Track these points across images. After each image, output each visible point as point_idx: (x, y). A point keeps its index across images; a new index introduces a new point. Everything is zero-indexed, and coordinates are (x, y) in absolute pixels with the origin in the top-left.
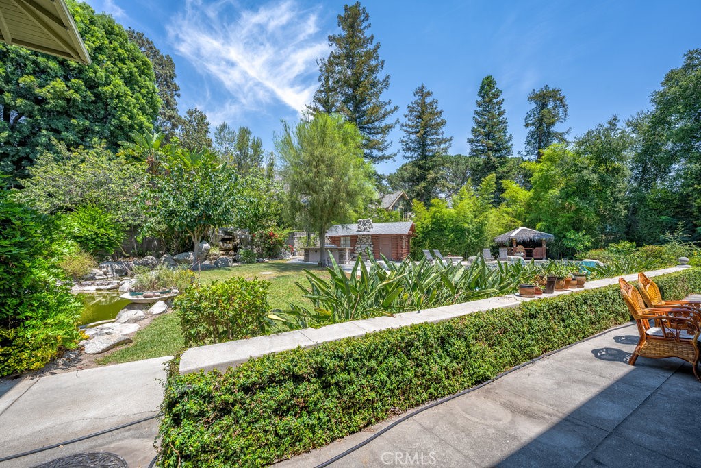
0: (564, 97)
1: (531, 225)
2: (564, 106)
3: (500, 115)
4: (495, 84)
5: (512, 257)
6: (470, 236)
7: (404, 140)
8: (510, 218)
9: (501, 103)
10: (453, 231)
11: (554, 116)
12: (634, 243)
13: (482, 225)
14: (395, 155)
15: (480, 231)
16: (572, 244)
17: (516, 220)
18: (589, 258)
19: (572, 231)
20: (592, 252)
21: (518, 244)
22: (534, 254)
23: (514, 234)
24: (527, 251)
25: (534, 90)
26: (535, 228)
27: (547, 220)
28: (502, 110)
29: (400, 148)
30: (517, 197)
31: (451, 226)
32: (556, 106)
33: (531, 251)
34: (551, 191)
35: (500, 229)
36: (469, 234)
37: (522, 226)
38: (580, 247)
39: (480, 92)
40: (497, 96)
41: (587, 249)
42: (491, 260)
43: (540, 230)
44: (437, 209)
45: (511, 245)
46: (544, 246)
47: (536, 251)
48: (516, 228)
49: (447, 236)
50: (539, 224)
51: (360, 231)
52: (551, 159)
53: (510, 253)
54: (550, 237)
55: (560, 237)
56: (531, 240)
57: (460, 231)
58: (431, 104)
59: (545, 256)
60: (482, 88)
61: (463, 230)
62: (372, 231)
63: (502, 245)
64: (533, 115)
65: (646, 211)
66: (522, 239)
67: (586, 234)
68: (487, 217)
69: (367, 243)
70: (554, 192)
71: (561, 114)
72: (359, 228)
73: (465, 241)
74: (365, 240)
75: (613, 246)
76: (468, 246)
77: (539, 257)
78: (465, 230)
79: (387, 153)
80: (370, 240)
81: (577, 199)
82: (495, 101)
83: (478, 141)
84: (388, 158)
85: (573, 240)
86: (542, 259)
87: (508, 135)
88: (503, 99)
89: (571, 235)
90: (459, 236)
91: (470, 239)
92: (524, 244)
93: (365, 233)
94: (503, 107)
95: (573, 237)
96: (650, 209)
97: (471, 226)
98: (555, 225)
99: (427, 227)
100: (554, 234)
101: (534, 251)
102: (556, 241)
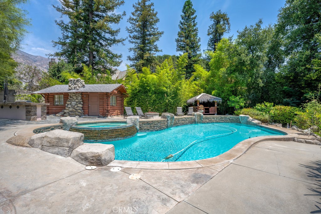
0: (228, 19)
1: (209, 92)
2: (228, 24)
3: (194, 25)
4: (192, 5)
5: (196, 113)
6: (168, 98)
7: (129, 29)
8: (197, 87)
9: (195, 18)
10: (155, 93)
11: (223, 29)
12: (273, 104)
13: (177, 90)
14: (124, 40)
15: (175, 94)
16: (233, 105)
17: (200, 88)
18: (243, 114)
19: (233, 96)
20: (244, 110)
21: (200, 104)
22: (210, 111)
23: (198, 97)
24: (206, 109)
25: (213, 12)
26: (211, 94)
27: (218, 89)
28: (196, 22)
29: (128, 36)
30: (201, 75)
31: (153, 89)
32: (224, 23)
33: (208, 109)
34: (221, 69)
35: (191, 95)
36: (168, 96)
37: (203, 93)
38: (237, 107)
39: (184, 10)
40: (193, 14)
41: (241, 108)
42: (182, 115)
43: (214, 95)
44: (144, 75)
45: (196, 105)
46: (216, 105)
47: (211, 109)
48: (200, 94)
49: (150, 96)
50: (214, 91)
51: (70, 90)
52: (221, 49)
53: (195, 110)
54: (219, 100)
55: (225, 100)
56: (208, 101)
57: (161, 94)
58: (150, 6)
59: (216, 113)
60: (184, 7)
61: (163, 93)
62: (82, 90)
63: (191, 105)
64: (212, 28)
65: (274, 84)
66: (203, 101)
67: (241, 98)
68: (180, 84)
69: (77, 101)
70: (223, 70)
71: (227, 28)
72: (70, 86)
73: (164, 101)
74: (75, 98)
75: (259, 106)
76: (167, 105)
77: (212, 113)
78: (165, 93)
79: (117, 38)
80: (80, 98)
81: (237, 74)
82: (192, 17)
83: (181, 41)
84: (119, 41)
85: (233, 102)
86: (214, 115)
87: (198, 38)
88: (196, 16)
89: (232, 98)
90: (160, 97)
91: (168, 100)
92: (204, 104)
93: (74, 91)
94: (196, 21)
95: (234, 99)
96: (277, 83)
97: (169, 90)
98: (223, 92)
99: (136, 89)
100: (222, 98)
101: (210, 109)
102: (223, 102)
